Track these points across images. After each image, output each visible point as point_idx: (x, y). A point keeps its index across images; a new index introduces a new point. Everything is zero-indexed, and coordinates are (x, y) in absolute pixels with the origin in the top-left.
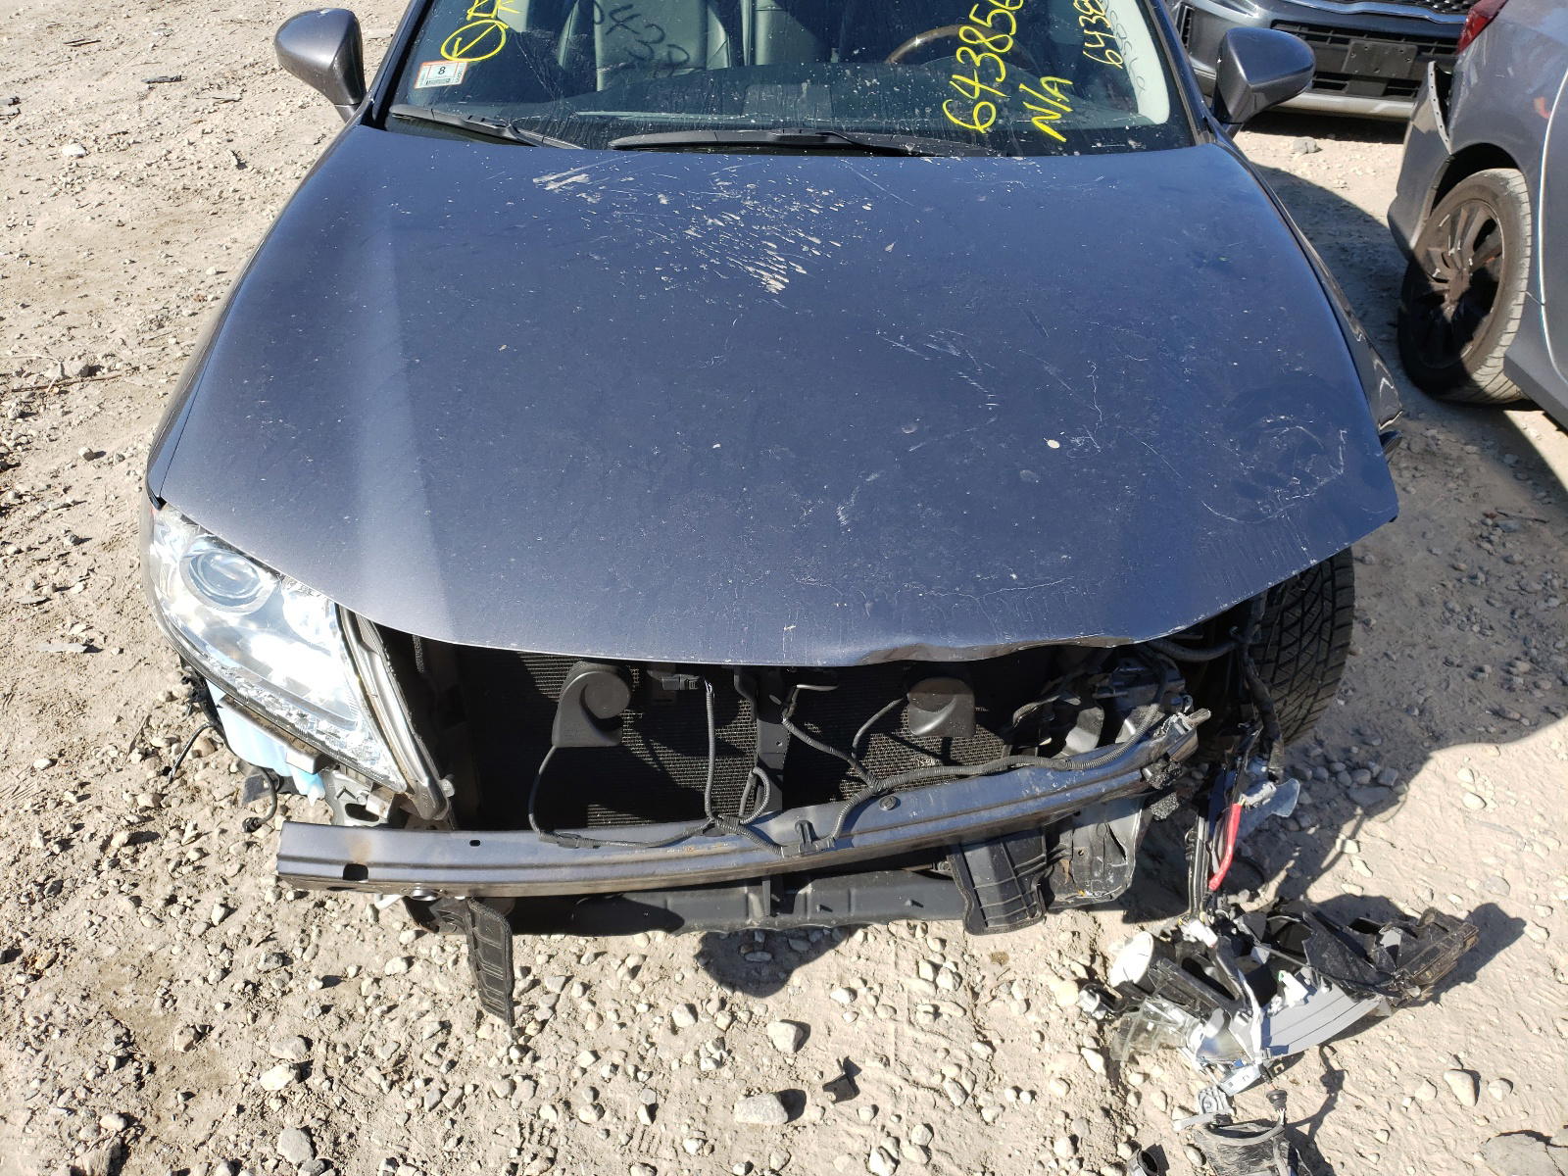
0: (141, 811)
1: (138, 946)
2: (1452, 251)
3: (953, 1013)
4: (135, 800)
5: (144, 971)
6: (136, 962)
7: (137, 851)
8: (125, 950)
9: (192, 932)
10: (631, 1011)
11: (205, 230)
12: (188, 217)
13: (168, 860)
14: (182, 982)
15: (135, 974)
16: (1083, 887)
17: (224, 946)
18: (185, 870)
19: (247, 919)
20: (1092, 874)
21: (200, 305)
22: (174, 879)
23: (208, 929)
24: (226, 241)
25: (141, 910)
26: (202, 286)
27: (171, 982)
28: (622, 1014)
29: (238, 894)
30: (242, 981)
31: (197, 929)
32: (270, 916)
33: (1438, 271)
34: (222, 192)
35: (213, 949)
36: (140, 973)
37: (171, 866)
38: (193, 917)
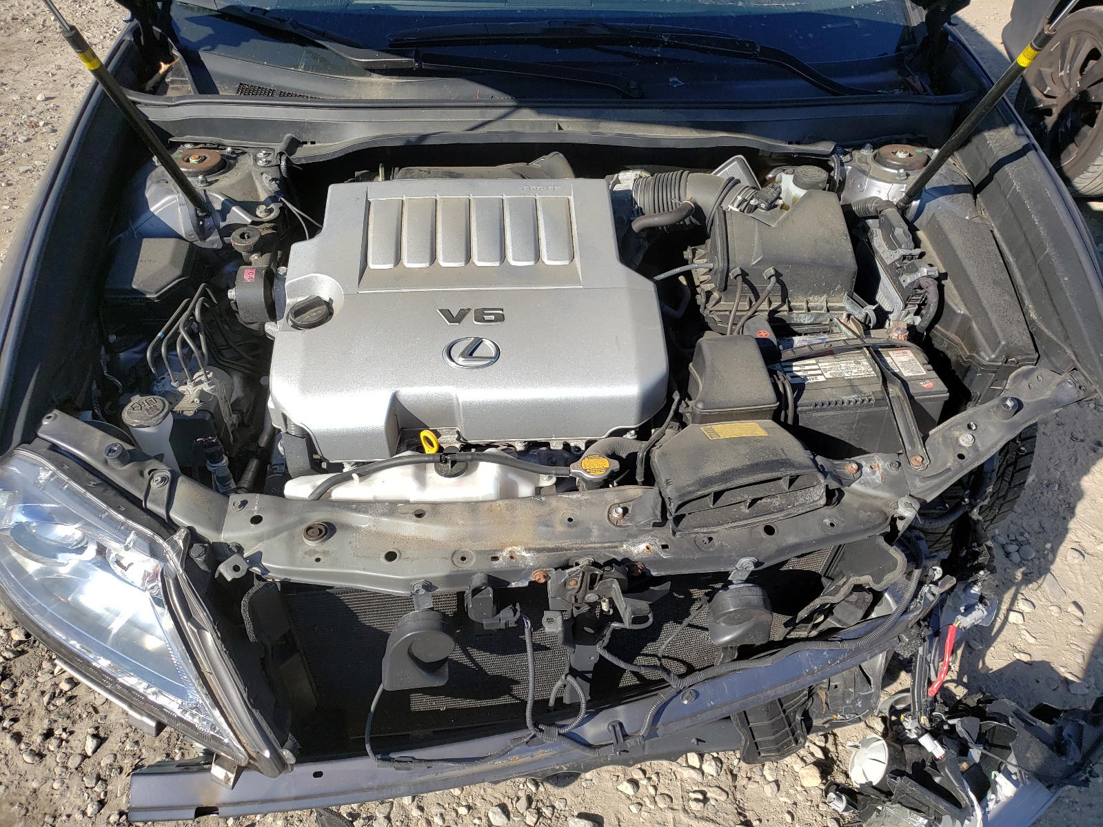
0: (16, 646)
1: (23, 783)
2: (1062, 73)
3: (718, 798)
4: (9, 636)
5: (30, 808)
6: (23, 799)
7: (15, 686)
8: (12, 788)
9: (69, 765)
10: (454, 814)
11: (32, 58)
12: (18, 46)
13: (43, 693)
14: (64, 818)
15: (23, 812)
16: (836, 712)
17: (99, 778)
18: (60, 702)
19: (117, 748)
20: (845, 702)
21: (33, 131)
22: (49, 712)
23: (83, 761)
24: (51, 68)
25: (23, 746)
26: (33, 112)
27: (55, 817)
28: (447, 818)
29: (108, 722)
30: (117, 812)
31: (74, 762)
32: (137, 743)
33: (1049, 88)
34: (45, 21)
35: (89, 782)
36: (27, 810)
37: (46, 699)
38: (69, 750)
